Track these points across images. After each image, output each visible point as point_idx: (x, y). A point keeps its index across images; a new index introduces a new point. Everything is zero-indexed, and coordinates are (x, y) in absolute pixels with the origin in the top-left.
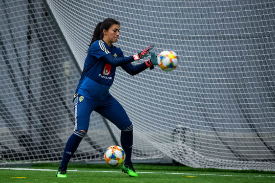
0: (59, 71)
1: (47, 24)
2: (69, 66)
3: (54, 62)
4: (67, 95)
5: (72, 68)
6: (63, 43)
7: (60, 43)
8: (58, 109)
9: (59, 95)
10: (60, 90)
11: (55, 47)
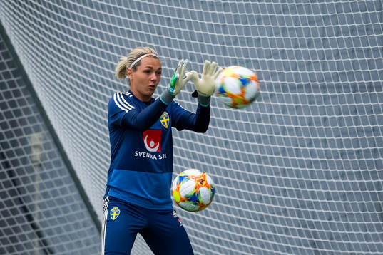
0: (19, 152)
2: (41, 143)
3: (10, 135)
4: (35, 202)
5: (46, 146)
6: (29, 96)
7: (23, 97)
8: (16, 230)
9: (20, 201)
10: (21, 191)
11: (13, 104)
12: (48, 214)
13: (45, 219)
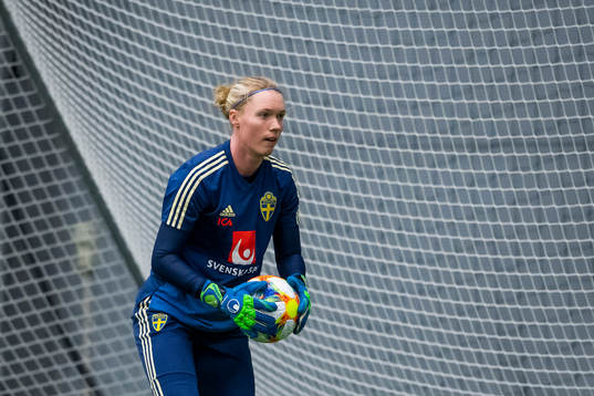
0: (57, 253)
1: (20, 103)
2: (87, 237)
3: (41, 225)
4: (85, 331)
5: (100, 243)
6: (71, 163)
7: (62, 165)
8: (54, 375)
9: (59, 330)
10: (60, 314)
11: (46, 177)
12: (103, 350)
13: (99, 357)
